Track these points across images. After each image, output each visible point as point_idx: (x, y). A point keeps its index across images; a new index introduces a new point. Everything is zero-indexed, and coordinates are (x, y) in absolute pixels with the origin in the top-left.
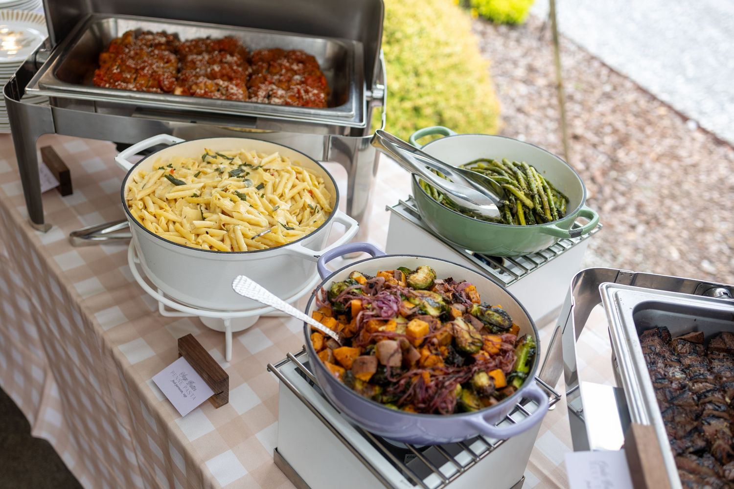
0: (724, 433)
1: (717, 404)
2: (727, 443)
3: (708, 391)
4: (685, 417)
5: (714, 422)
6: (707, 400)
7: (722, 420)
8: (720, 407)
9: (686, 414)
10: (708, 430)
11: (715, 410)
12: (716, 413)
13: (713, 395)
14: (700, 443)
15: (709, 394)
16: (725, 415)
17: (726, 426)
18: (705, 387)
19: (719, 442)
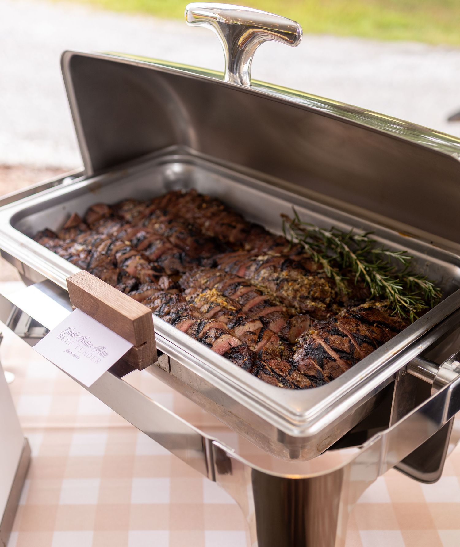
0: (141, 265)
1: (122, 249)
2: (148, 269)
3: (110, 246)
4: (107, 272)
5: (128, 263)
6: (113, 252)
7: (133, 258)
8: (125, 250)
9: (106, 268)
10: (130, 270)
11: (124, 254)
12: (126, 256)
13: (115, 245)
14: (131, 282)
15: (112, 247)
16: (133, 252)
17: (140, 259)
18: (105, 245)
19: (143, 272)
